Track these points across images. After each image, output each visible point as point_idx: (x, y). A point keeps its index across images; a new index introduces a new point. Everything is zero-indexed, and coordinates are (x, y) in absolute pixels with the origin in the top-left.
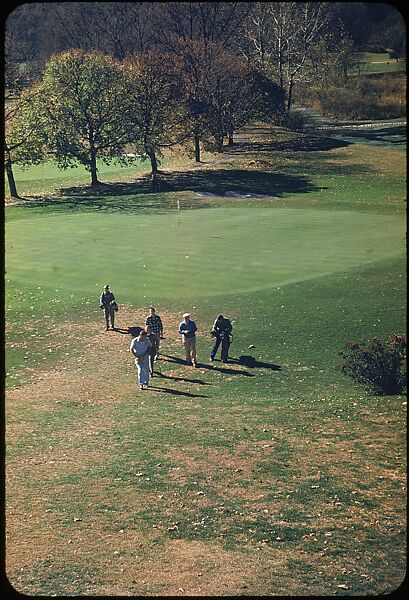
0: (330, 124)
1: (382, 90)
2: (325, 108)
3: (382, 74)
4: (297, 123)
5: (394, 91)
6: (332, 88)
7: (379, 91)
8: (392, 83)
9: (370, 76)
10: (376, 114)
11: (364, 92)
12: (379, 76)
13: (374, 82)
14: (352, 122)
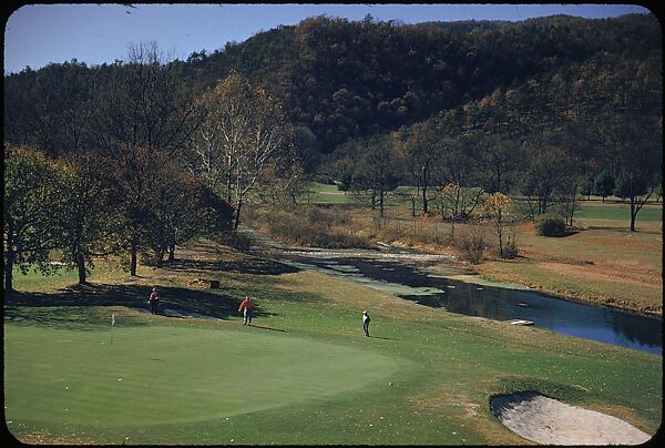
2: (274, 231)
3: (331, 205)
4: (243, 244)
5: (344, 221)
6: (282, 212)
7: (330, 221)
8: (342, 214)
9: (320, 205)
10: (326, 242)
11: (313, 220)
12: (328, 206)
13: (323, 211)
14: (301, 248)
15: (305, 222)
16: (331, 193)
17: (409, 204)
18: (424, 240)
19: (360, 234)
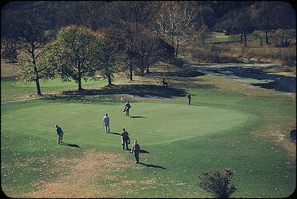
0: (196, 65)
1: (221, 50)
2: (194, 57)
3: (221, 42)
4: (180, 63)
5: (227, 50)
6: (197, 48)
7: (220, 50)
8: (226, 47)
9: (215, 43)
10: (218, 60)
11: (212, 50)
12: (220, 43)
13: (217, 46)
14: (207, 64)
15: (208, 51)
16: (221, 37)
17: (259, 40)
18: (266, 57)
19: (235, 55)
